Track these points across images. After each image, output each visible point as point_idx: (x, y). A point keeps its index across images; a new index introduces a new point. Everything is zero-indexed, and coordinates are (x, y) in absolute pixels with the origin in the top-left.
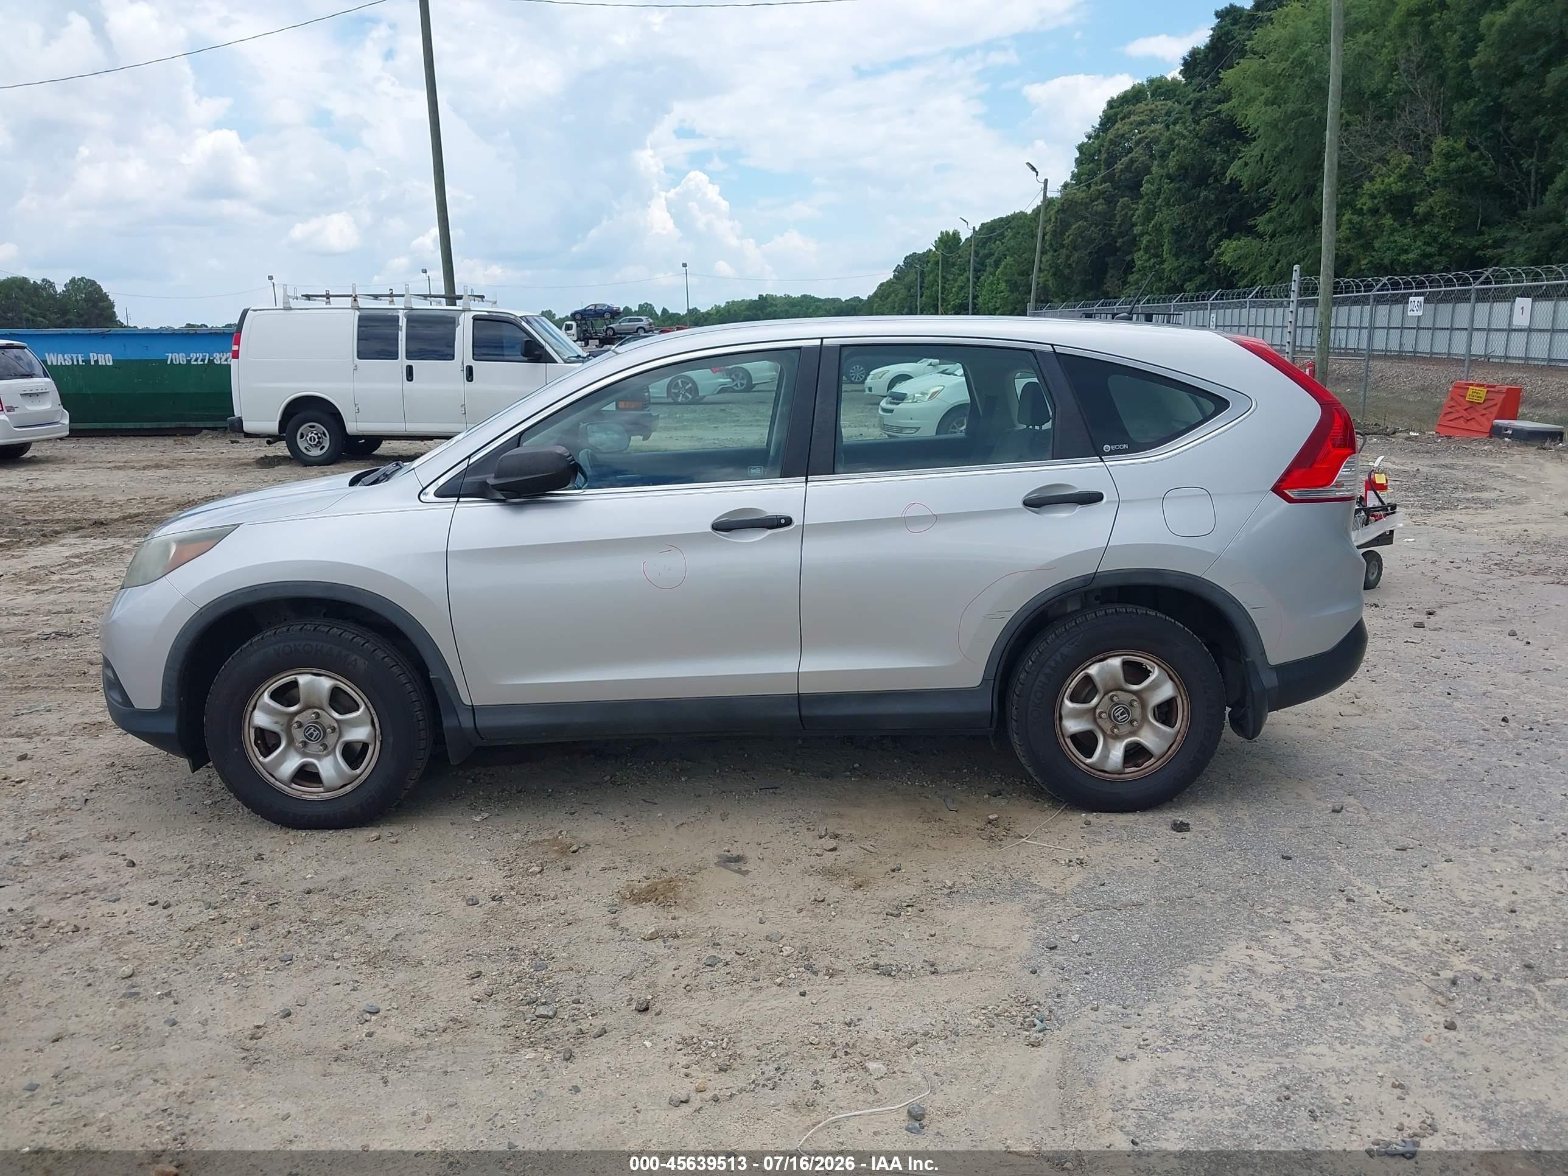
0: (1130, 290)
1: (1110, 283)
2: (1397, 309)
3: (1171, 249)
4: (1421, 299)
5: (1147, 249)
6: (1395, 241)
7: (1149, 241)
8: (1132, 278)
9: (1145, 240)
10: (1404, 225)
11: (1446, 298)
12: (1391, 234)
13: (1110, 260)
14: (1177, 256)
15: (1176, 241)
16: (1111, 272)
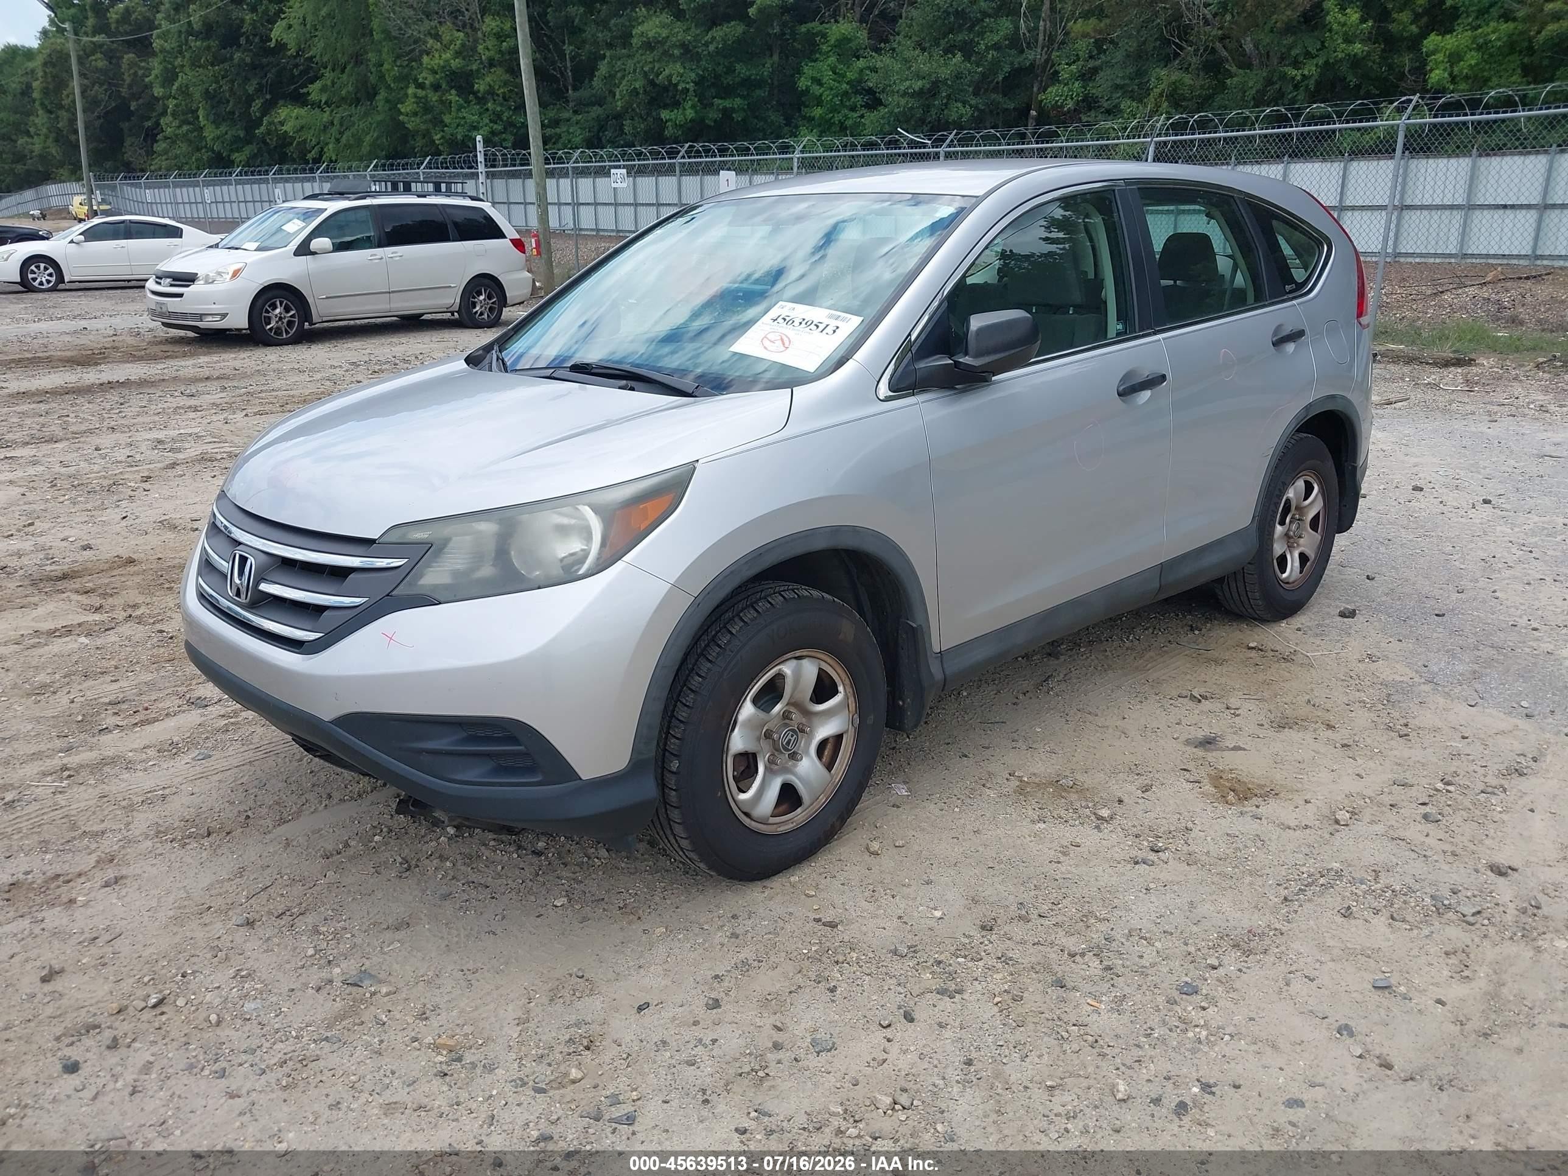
0: (160, 162)
1: (131, 150)
2: (601, 181)
3: (208, 115)
4: (624, 171)
5: (174, 115)
6: (464, 118)
7: (176, 105)
8: (159, 147)
9: (171, 104)
10: (468, 102)
11: (641, 171)
12: (459, 110)
13: (125, 125)
14: (216, 123)
15: (213, 107)
16: (128, 141)
